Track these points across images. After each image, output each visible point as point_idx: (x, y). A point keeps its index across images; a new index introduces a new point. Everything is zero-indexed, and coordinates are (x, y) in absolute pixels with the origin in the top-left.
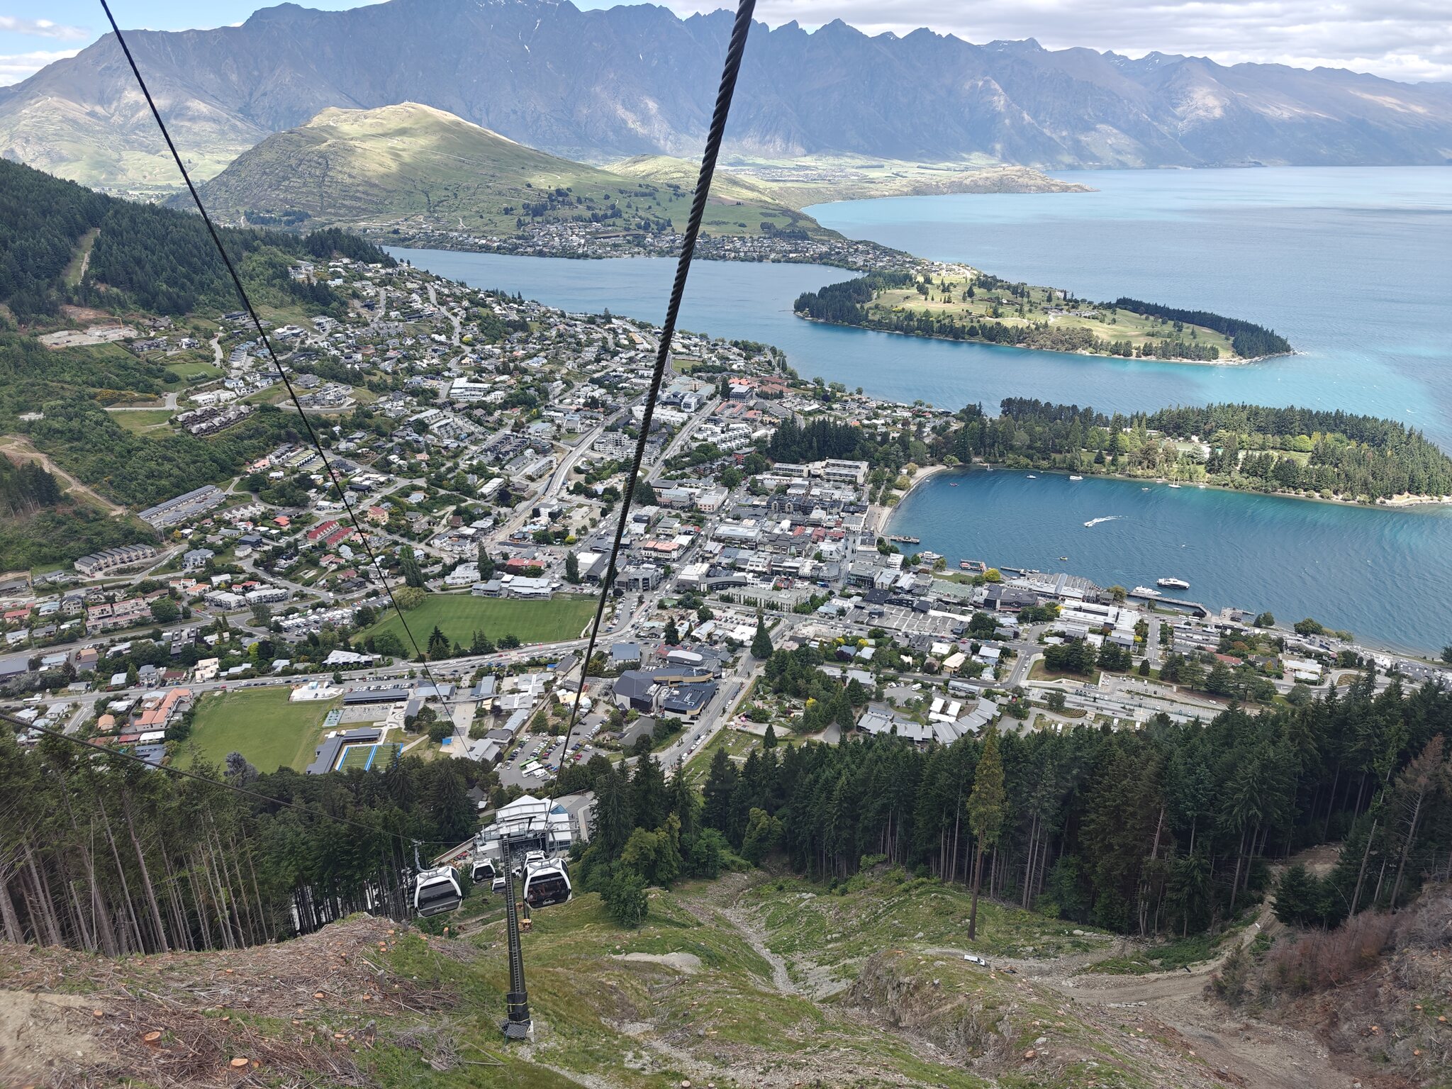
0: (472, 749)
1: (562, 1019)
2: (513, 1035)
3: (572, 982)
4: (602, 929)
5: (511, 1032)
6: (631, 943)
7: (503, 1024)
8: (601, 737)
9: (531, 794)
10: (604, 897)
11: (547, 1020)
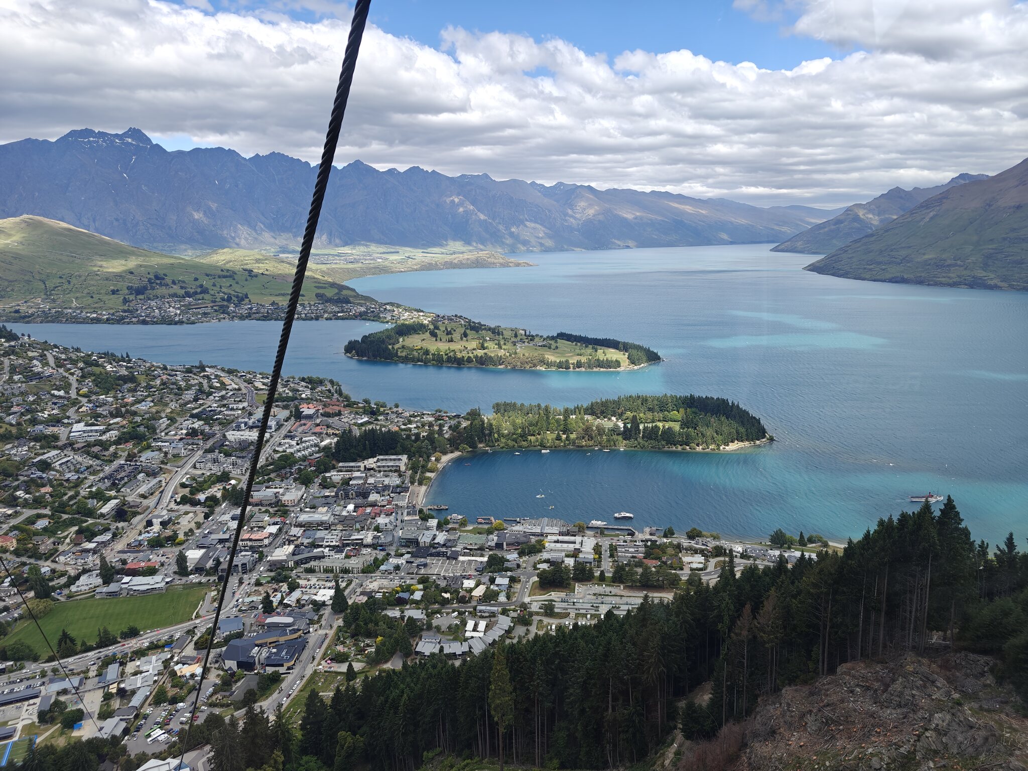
0: (101, 729)
8: (214, 698)
9: (155, 758)
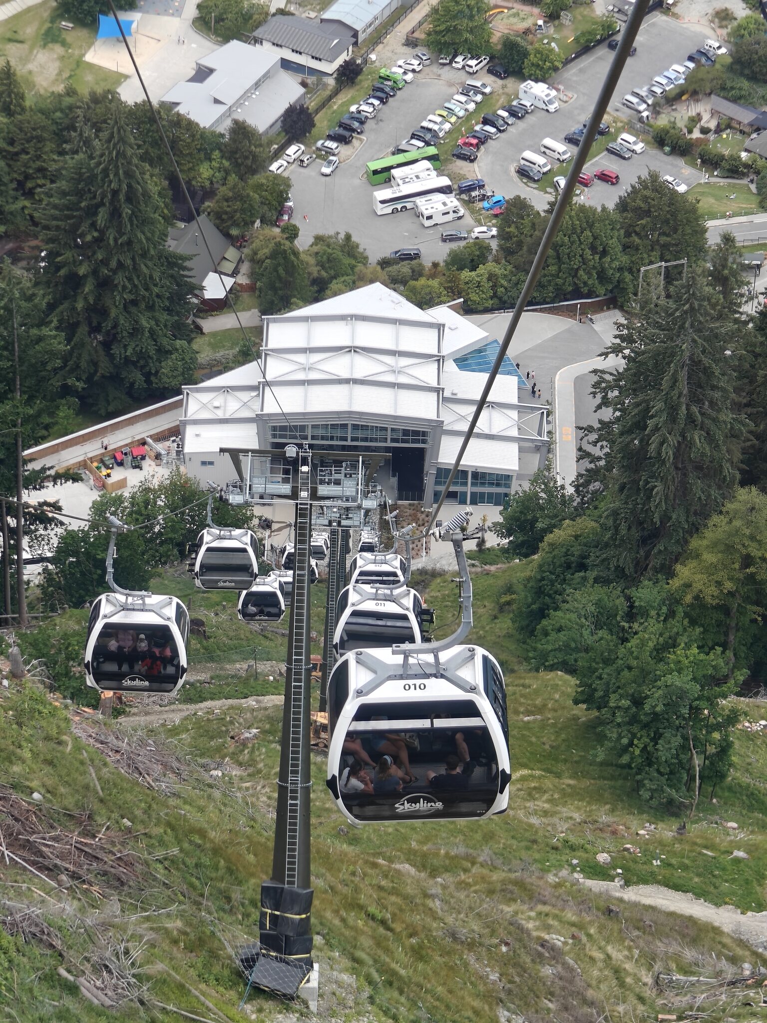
0: (202, 74)
1: (392, 980)
2: (266, 982)
3: (436, 905)
4: (568, 795)
5: (261, 976)
6: (649, 855)
7: (245, 953)
9: (395, 283)
10: (587, 697)
11: (354, 971)
